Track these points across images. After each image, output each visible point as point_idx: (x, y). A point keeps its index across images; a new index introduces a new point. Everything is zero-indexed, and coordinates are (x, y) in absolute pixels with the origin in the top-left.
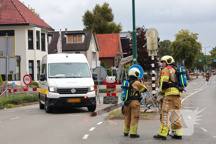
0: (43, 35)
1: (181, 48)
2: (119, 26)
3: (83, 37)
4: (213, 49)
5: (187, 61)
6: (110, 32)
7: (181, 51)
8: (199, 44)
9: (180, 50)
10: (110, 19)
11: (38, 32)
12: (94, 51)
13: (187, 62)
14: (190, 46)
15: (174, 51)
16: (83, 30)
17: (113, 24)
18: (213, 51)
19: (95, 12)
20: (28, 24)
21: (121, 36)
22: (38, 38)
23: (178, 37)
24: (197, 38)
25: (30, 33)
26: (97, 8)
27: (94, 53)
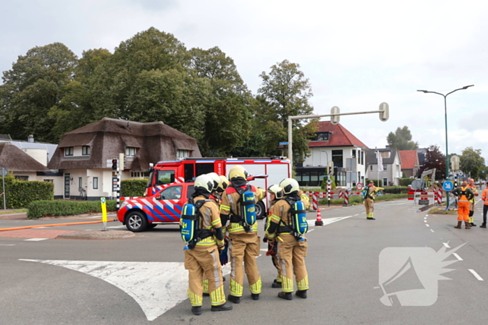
0: (362, 153)
2: (416, 144)
3: (390, 153)
6: (409, 149)
8: (482, 158)
10: (409, 138)
11: (359, 151)
12: (398, 164)
14: (475, 160)
16: (385, 148)
17: (412, 143)
19: (397, 133)
20: (352, 146)
21: (418, 151)
22: (359, 155)
23: (465, 152)
24: (480, 153)
25: (354, 152)
26: (399, 129)
27: (398, 166)
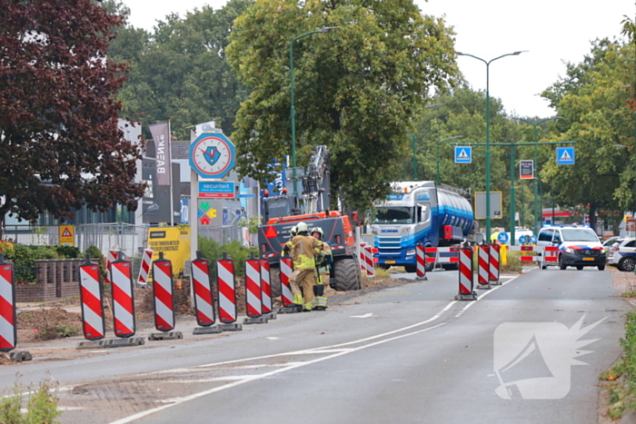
1: (309, 60)
4: (572, 72)
5: (348, 154)
7: (309, 74)
9: (298, 72)
13: (349, 162)
15: (259, 80)
18: (569, 87)
